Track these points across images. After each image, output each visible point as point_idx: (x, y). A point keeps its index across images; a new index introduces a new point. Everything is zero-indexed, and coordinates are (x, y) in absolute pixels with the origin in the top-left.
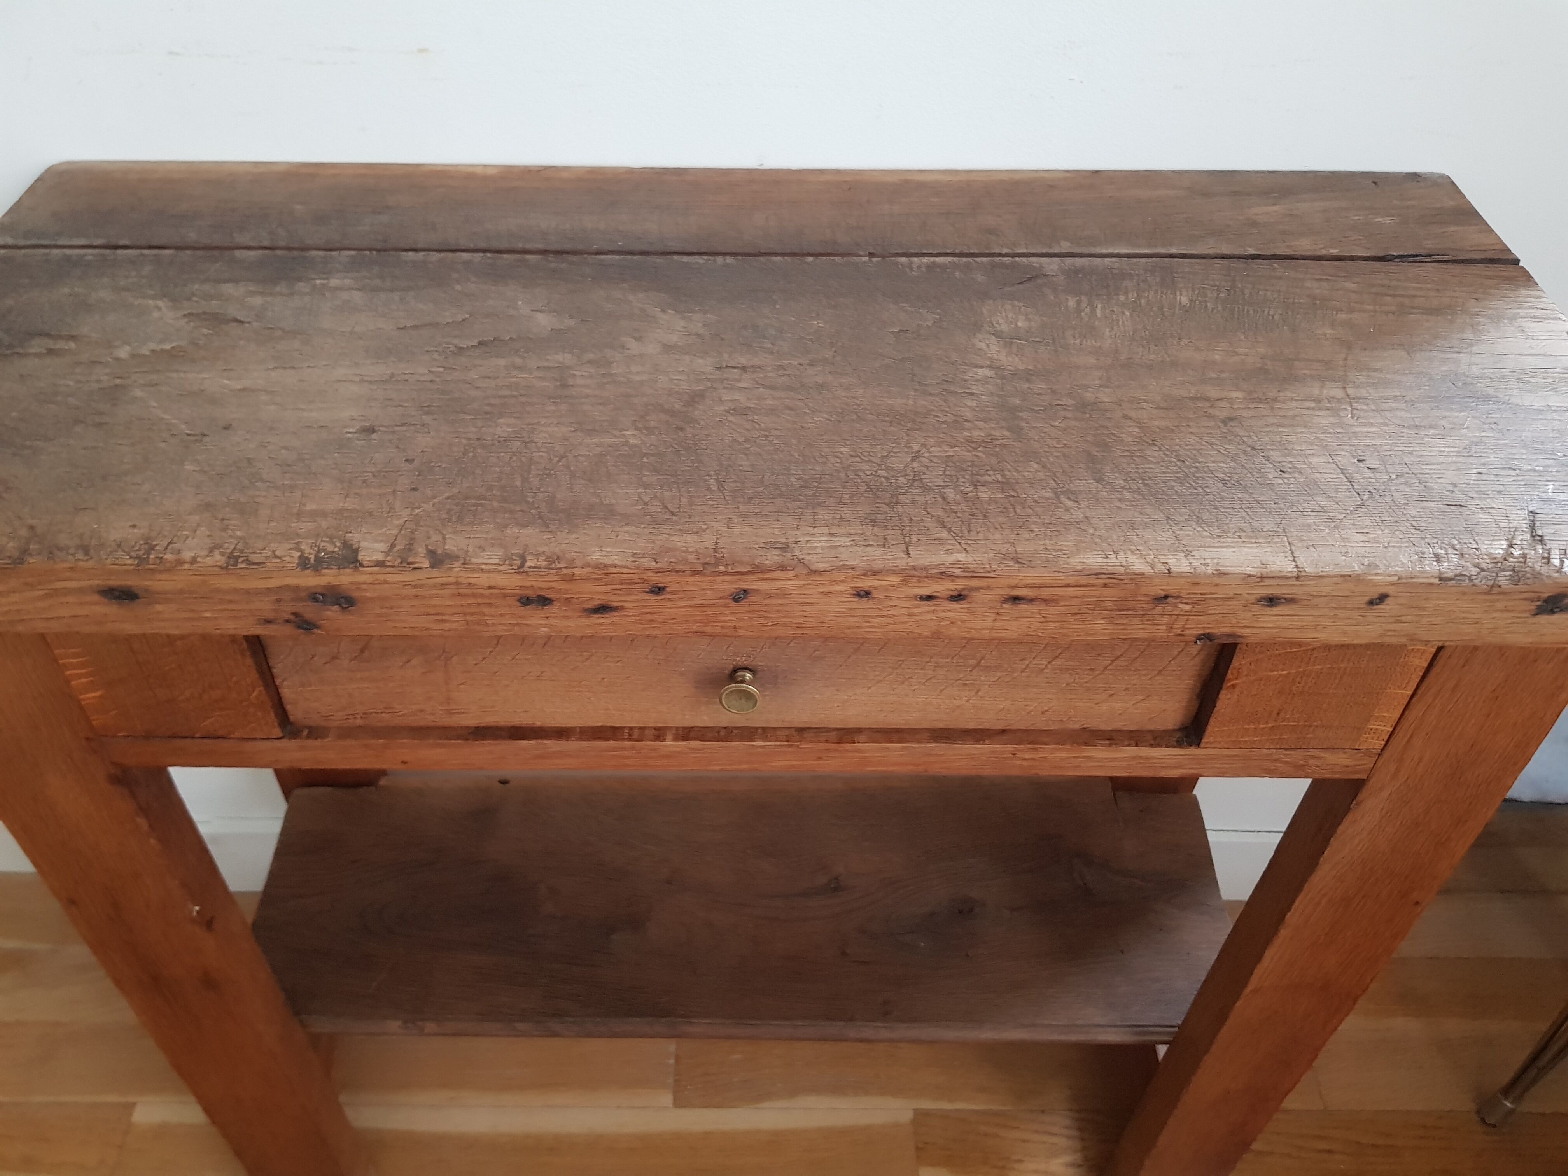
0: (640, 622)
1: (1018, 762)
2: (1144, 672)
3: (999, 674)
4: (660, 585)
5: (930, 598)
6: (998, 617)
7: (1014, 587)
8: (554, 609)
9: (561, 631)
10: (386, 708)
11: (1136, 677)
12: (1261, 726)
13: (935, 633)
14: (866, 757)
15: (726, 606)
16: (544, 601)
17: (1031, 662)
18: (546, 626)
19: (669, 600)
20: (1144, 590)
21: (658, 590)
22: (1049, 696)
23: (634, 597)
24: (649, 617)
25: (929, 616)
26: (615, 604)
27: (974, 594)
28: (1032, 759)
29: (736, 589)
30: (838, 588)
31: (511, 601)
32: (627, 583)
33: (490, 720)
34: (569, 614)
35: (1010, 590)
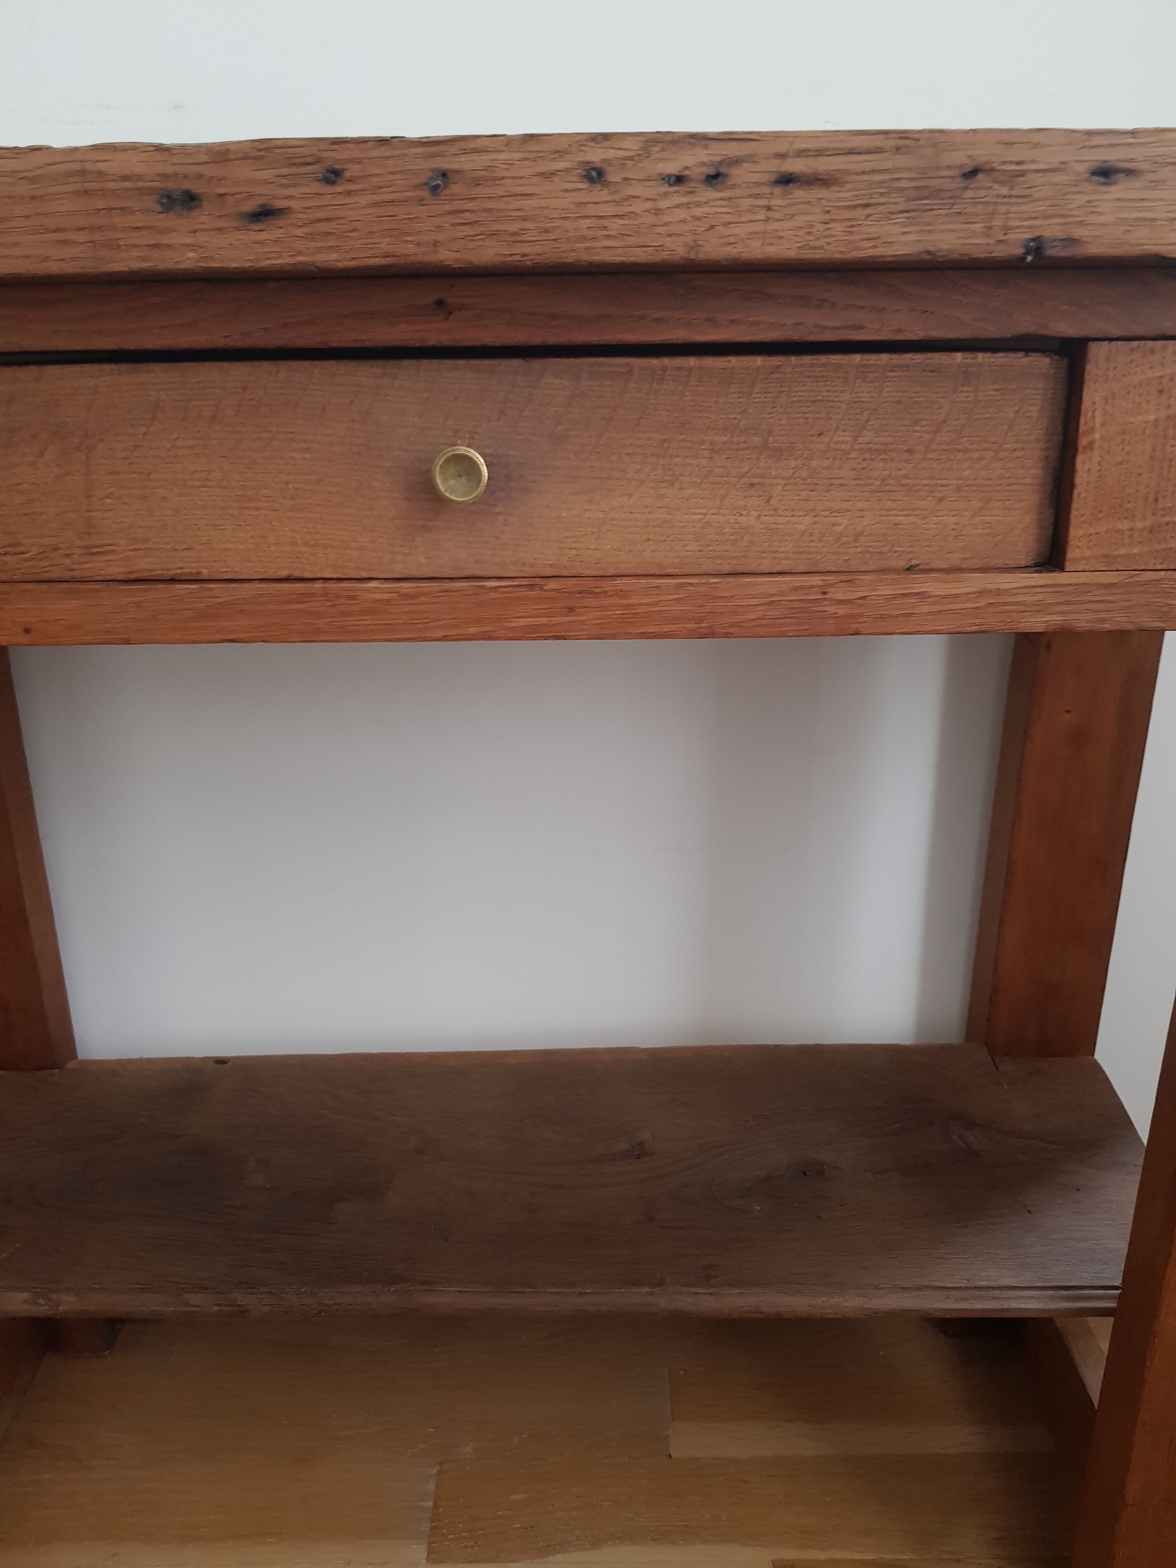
0: (311, 237)
1: (831, 609)
2: (976, 455)
3: (793, 463)
4: (337, 167)
5: (679, 180)
6: (770, 214)
7: (782, 156)
8: (202, 218)
9: (212, 258)
10: (10, 545)
11: (967, 464)
12: (1139, 525)
13: (692, 248)
14: (630, 606)
15: (421, 201)
16: (190, 200)
17: (832, 438)
18: (193, 247)
19: (349, 193)
20: (948, 158)
21: (333, 176)
22: (860, 505)
23: (305, 190)
24: (323, 227)
25: (681, 214)
26: (280, 204)
27: (735, 171)
28: (849, 602)
29: (432, 170)
30: (562, 165)
31: (150, 203)
32: (295, 164)
33: (143, 565)
34: (221, 224)
35: (778, 162)
